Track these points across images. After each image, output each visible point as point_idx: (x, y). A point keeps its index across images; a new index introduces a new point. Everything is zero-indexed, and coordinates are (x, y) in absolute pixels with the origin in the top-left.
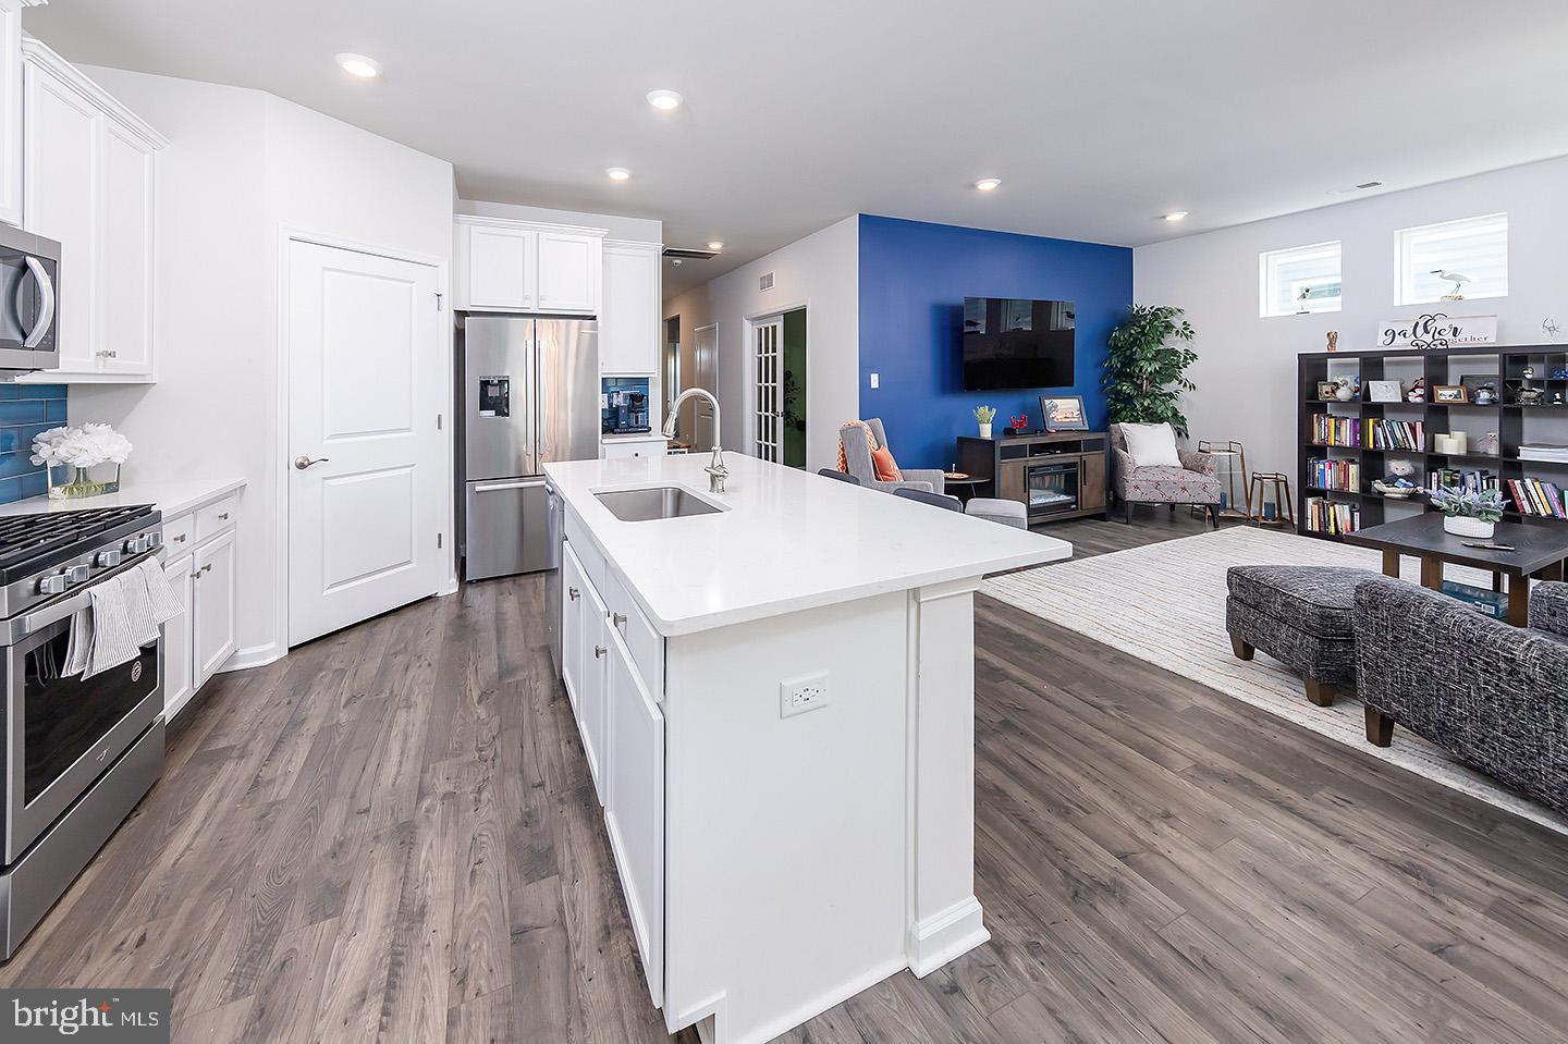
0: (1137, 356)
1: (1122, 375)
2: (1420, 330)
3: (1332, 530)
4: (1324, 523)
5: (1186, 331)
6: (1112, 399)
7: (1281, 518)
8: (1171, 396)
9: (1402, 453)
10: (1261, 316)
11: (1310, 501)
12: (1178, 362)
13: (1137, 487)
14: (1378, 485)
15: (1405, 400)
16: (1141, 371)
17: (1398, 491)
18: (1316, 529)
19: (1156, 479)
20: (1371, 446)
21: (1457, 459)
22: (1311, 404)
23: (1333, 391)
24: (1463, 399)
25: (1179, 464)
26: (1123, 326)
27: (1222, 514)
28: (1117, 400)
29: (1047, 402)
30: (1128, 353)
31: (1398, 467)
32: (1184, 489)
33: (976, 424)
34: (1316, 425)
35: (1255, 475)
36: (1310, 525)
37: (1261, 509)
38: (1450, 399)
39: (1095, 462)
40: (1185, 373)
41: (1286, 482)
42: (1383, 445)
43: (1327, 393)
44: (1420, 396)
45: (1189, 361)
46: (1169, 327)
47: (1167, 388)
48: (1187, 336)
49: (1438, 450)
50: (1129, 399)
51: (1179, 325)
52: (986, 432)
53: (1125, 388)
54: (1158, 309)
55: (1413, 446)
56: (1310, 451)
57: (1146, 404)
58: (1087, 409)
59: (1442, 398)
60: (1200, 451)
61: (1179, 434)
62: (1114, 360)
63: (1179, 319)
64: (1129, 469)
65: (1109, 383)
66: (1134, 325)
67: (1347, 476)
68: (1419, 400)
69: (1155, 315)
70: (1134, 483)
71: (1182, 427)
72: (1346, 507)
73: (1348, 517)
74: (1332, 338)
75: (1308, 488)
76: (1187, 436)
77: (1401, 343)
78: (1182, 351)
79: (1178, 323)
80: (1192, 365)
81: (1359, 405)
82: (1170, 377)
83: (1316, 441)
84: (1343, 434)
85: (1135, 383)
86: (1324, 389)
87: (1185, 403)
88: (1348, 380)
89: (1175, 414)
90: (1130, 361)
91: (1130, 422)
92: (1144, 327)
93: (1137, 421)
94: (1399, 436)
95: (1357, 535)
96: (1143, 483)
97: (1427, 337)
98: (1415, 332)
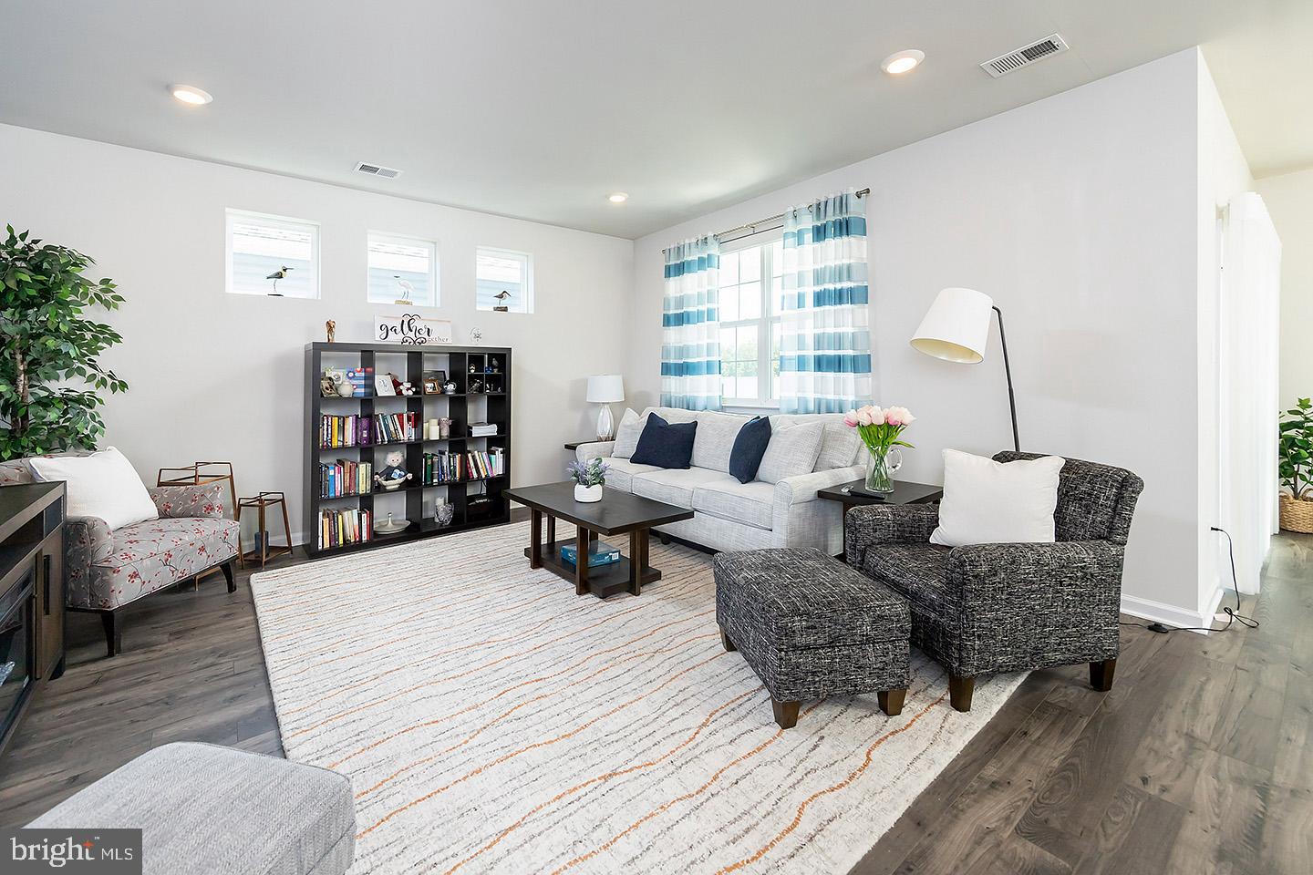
2: (405, 327)
3: (341, 541)
4: (333, 537)
11: (321, 516)
15: (397, 393)
18: (327, 546)
24: (437, 390)
25: (155, 512)
31: (393, 458)
32: (202, 549)
34: (322, 426)
35: (242, 502)
36: (320, 544)
38: (431, 390)
41: (282, 501)
43: (330, 387)
44: (409, 389)
49: (424, 438)
55: (402, 436)
59: (428, 390)
60: (162, 484)
68: (408, 393)
72: (354, 511)
73: (356, 522)
74: (330, 327)
75: (320, 500)
77: (395, 339)
83: (322, 444)
84: (346, 432)
86: (326, 384)
94: (392, 429)
95: (365, 538)
96: (147, 562)
97: (411, 334)
98: (402, 329)
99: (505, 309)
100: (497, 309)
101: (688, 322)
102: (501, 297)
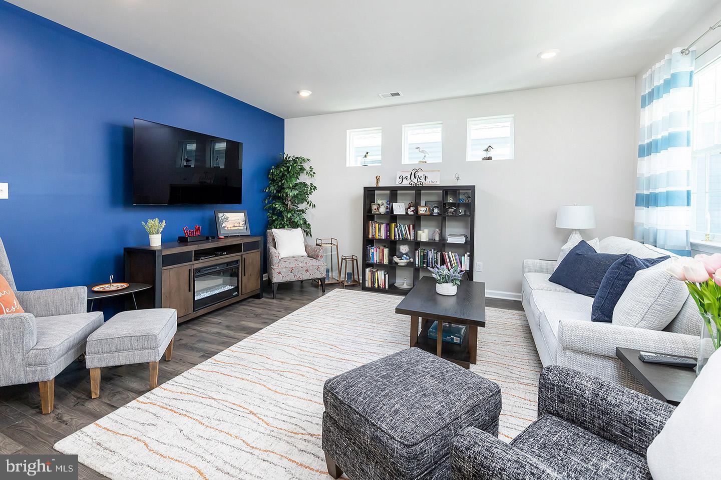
0: (285, 187)
1: (276, 198)
2: (413, 176)
3: (376, 285)
4: (373, 283)
5: (311, 174)
6: (270, 213)
7: (354, 281)
8: (303, 211)
9: (405, 241)
10: (347, 166)
11: (367, 270)
12: (307, 191)
13: (280, 273)
14: (396, 259)
15: (407, 213)
16: (287, 196)
17: (402, 262)
18: (370, 286)
19: (293, 265)
20: (393, 238)
21: (425, 243)
22: (369, 216)
23: (378, 209)
24: (428, 213)
25: (305, 254)
26: (277, 167)
27: (327, 282)
28: (273, 214)
29: (220, 215)
30: (280, 184)
31: (404, 249)
32: (307, 271)
33: (145, 236)
34: (370, 227)
35: (343, 257)
36: (367, 284)
37: (345, 276)
38: (423, 212)
39: (253, 258)
40: (311, 198)
41: (357, 260)
42: (398, 238)
43: (375, 209)
44: (412, 211)
45: (313, 190)
46: (302, 169)
47: (301, 206)
48: (311, 175)
49: (419, 239)
50: (280, 214)
51: (307, 168)
52: (156, 241)
53: (277, 206)
54: (297, 158)
55: (409, 237)
56: (368, 242)
57: (289, 216)
58: (250, 220)
59: (421, 212)
60: (317, 245)
61: (307, 234)
62: (272, 188)
63: (308, 165)
64: (275, 260)
65: (269, 203)
66: (283, 166)
67: (383, 255)
68: (412, 213)
69: (295, 161)
70: (278, 271)
71: (308, 230)
72: (383, 272)
73: (383, 278)
74: (378, 180)
75: (367, 264)
76: (311, 235)
77: (406, 183)
78: (309, 184)
79: (306, 166)
80: (314, 193)
81: (389, 216)
82: (303, 200)
83: (370, 236)
84: (382, 232)
85: (284, 203)
86: (374, 207)
87: (310, 216)
88: (384, 202)
89: (305, 223)
90: (281, 189)
91: (280, 228)
92: (288, 167)
93: (283, 227)
94: (404, 232)
95: (387, 288)
96: (284, 270)
97: (415, 181)
98: (411, 178)
99: (490, 158)
100: (485, 159)
101: (657, 151)
102: (487, 150)
